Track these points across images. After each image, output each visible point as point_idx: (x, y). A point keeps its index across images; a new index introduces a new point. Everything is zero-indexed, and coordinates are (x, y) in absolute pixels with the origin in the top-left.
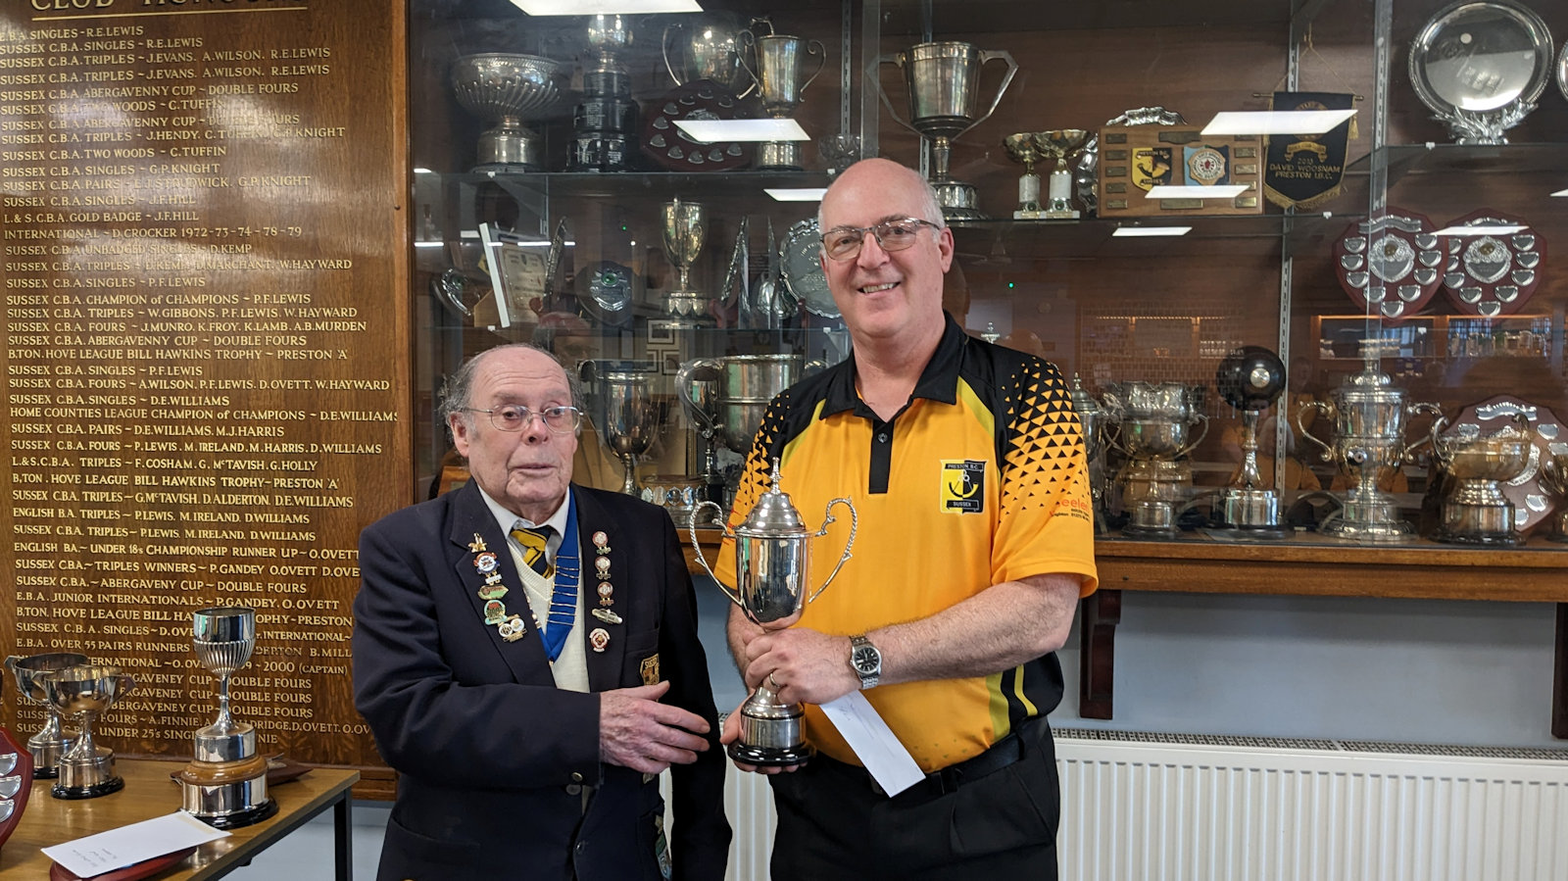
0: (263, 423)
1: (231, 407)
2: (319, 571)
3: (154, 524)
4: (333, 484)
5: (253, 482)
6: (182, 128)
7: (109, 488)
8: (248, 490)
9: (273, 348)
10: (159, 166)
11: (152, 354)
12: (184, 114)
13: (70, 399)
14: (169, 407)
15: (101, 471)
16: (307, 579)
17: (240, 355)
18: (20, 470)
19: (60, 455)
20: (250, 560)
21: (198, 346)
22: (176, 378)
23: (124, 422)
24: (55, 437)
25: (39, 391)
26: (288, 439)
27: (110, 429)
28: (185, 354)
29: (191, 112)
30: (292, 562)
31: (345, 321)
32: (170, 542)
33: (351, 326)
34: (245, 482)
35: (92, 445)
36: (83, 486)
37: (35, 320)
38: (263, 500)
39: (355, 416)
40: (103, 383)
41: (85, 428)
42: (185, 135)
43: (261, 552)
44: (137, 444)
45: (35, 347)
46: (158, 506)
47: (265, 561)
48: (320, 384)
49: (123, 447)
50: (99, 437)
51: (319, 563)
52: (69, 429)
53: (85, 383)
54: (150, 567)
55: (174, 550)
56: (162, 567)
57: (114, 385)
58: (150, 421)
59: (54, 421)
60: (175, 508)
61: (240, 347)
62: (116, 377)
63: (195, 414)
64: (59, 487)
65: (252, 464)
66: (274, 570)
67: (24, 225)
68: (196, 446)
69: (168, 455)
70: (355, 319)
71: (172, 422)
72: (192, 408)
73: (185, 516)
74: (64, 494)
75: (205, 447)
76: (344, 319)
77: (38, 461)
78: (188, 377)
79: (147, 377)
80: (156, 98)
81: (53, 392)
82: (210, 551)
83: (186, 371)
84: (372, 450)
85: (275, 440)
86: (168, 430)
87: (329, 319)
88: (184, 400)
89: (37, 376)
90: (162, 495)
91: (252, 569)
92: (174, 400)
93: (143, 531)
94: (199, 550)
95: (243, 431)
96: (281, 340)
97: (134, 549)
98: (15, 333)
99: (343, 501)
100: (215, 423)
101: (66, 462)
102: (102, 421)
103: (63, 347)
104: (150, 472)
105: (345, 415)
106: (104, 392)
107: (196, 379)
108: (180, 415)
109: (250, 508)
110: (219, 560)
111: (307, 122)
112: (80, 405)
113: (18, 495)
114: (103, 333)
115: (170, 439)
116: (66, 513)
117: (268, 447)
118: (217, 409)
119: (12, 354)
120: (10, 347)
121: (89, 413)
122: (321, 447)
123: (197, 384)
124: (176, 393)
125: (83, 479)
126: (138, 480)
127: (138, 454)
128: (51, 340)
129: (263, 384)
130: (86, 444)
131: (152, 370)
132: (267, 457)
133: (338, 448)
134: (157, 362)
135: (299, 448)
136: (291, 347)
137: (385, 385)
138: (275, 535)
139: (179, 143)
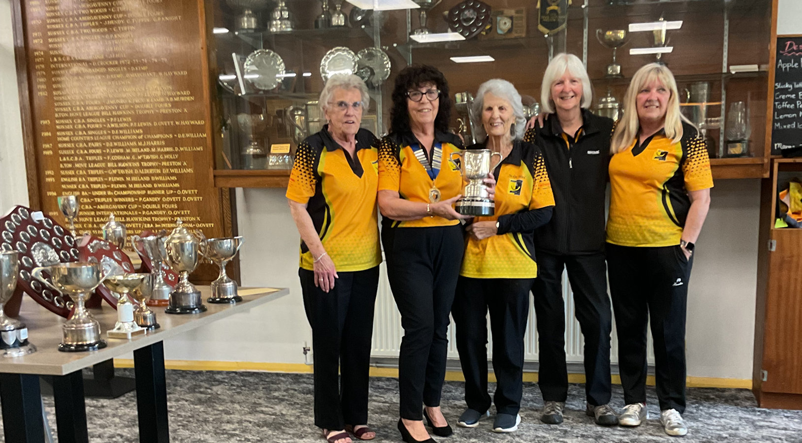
0: (156, 140)
1: (144, 134)
2: (182, 199)
3: (117, 183)
4: (185, 164)
5: (154, 164)
6: (117, 19)
7: (98, 169)
8: (152, 167)
9: (159, 109)
10: (109, 35)
11: (112, 113)
12: (118, 13)
13: (80, 133)
14: (119, 135)
15: (94, 162)
16: (177, 202)
17: (146, 112)
18: (63, 163)
19: (78, 156)
20: (154, 196)
21: (129, 109)
22: (121, 122)
23: (102, 141)
24: (75, 149)
25: (68, 130)
26: (166, 146)
27: (97, 144)
28: (124, 113)
29: (120, 12)
30: (170, 196)
31: (186, 97)
32: (123, 189)
33: (188, 99)
34: (150, 164)
35: (90, 151)
36: (88, 168)
37: (65, 101)
38: (159, 171)
39: (192, 135)
40: (93, 126)
41: (87, 144)
42: (119, 22)
43: (159, 192)
44: (108, 151)
45: (66, 112)
46: (117, 175)
47: (161, 196)
48: (177, 123)
49: (102, 152)
50: (93, 148)
51: (182, 196)
52: (81, 145)
53: (86, 126)
54: (116, 200)
55: (125, 193)
56: (121, 200)
57: (97, 126)
58: (112, 141)
59: (75, 142)
60: (124, 176)
61: (146, 109)
62: (98, 123)
63: (129, 137)
64: (79, 169)
65: (154, 157)
66: (164, 199)
67: (58, 62)
68: (131, 150)
69: (120, 154)
70: (190, 96)
71: (121, 141)
72: (129, 135)
73: (128, 179)
74: (81, 172)
75: (134, 150)
76: (185, 96)
77: (70, 158)
78: (126, 122)
79: (110, 123)
80: (107, 7)
81: (74, 130)
82: (139, 192)
83: (125, 120)
84: (199, 149)
85: (161, 147)
86: (120, 144)
87: (180, 96)
88: (125, 132)
89: (67, 124)
90: (119, 170)
91: (155, 199)
92: (121, 132)
93: (112, 186)
94: (135, 192)
95: (149, 143)
96: (161, 105)
97: (109, 193)
98: (57, 107)
99: (190, 170)
100: (137, 141)
101: (81, 159)
102: (94, 141)
103: (77, 112)
104: (114, 161)
105: (188, 135)
106: (94, 129)
107: (129, 123)
108: (124, 138)
109: (153, 175)
110: (142, 196)
111: (166, 15)
112: (85, 135)
113: (62, 173)
114: (92, 105)
115: (121, 147)
116: (82, 179)
117: (159, 150)
118: (138, 135)
119: (56, 115)
120: (56, 112)
121: (88, 138)
122: (179, 149)
123: (129, 125)
124: (122, 129)
125: (88, 165)
126: (109, 165)
127: (108, 154)
128: (72, 109)
129: (155, 124)
130: (88, 151)
131: (112, 119)
132: (159, 154)
133: (186, 149)
134: (113, 116)
135: (170, 149)
136: (165, 108)
137: (203, 122)
138: (164, 185)
139: (116, 26)
